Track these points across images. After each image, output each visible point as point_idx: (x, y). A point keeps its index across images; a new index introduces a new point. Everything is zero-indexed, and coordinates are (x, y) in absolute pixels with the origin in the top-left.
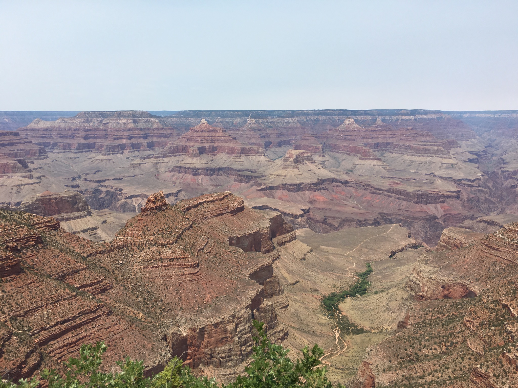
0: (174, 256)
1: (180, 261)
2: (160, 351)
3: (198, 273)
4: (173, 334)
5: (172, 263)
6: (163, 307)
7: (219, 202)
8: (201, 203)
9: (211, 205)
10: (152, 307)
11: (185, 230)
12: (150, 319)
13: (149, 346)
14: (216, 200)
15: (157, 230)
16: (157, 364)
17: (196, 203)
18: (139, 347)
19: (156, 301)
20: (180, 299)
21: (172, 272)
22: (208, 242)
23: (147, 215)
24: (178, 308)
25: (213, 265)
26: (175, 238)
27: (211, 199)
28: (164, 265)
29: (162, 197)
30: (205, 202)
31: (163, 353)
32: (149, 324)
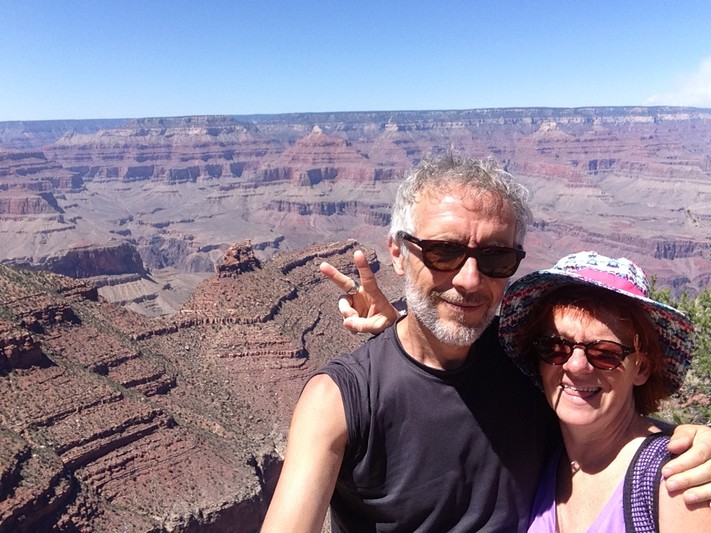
0: (266, 339)
1: (276, 347)
2: (244, 481)
3: (304, 366)
4: (265, 456)
5: (263, 350)
6: (251, 417)
7: (337, 257)
8: (310, 258)
10: (233, 416)
11: (284, 299)
12: (230, 434)
13: (229, 474)
14: (333, 254)
15: (240, 300)
16: (241, 499)
17: (301, 258)
18: (214, 474)
19: (239, 408)
20: (276, 404)
21: (263, 364)
22: (319, 319)
23: (225, 276)
24: (273, 418)
25: (326, 354)
26: (269, 313)
27: (325, 251)
28: (251, 353)
29: (249, 249)
30: (316, 255)
31: (249, 485)
32: (229, 442)
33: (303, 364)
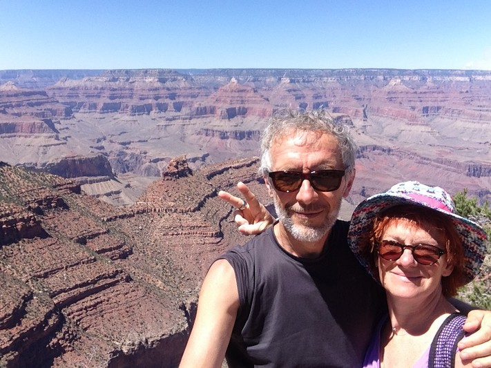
0: (195, 224)
1: (201, 229)
2: (177, 320)
3: (220, 243)
4: (192, 304)
5: (192, 231)
6: (183, 276)
7: (245, 169)
8: (227, 169)
9: (237, 171)
10: (171, 276)
11: (208, 197)
12: (168, 288)
13: (167, 315)
14: (242, 166)
15: (178, 197)
16: (174, 332)
17: (220, 169)
18: (157, 315)
19: (174, 270)
20: (200, 268)
21: (192, 240)
22: (231, 211)
23: (168, 179)
24: (198, 278)
25: (236, 235)
26: (197, 205)
27: (237, 165)
28: (184, 232)
29: (184, 162)
30: (231, 167)
31: (180, 323)
32: (167, 293)
33: (220, 242)
